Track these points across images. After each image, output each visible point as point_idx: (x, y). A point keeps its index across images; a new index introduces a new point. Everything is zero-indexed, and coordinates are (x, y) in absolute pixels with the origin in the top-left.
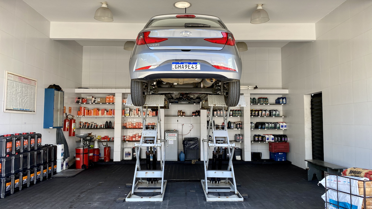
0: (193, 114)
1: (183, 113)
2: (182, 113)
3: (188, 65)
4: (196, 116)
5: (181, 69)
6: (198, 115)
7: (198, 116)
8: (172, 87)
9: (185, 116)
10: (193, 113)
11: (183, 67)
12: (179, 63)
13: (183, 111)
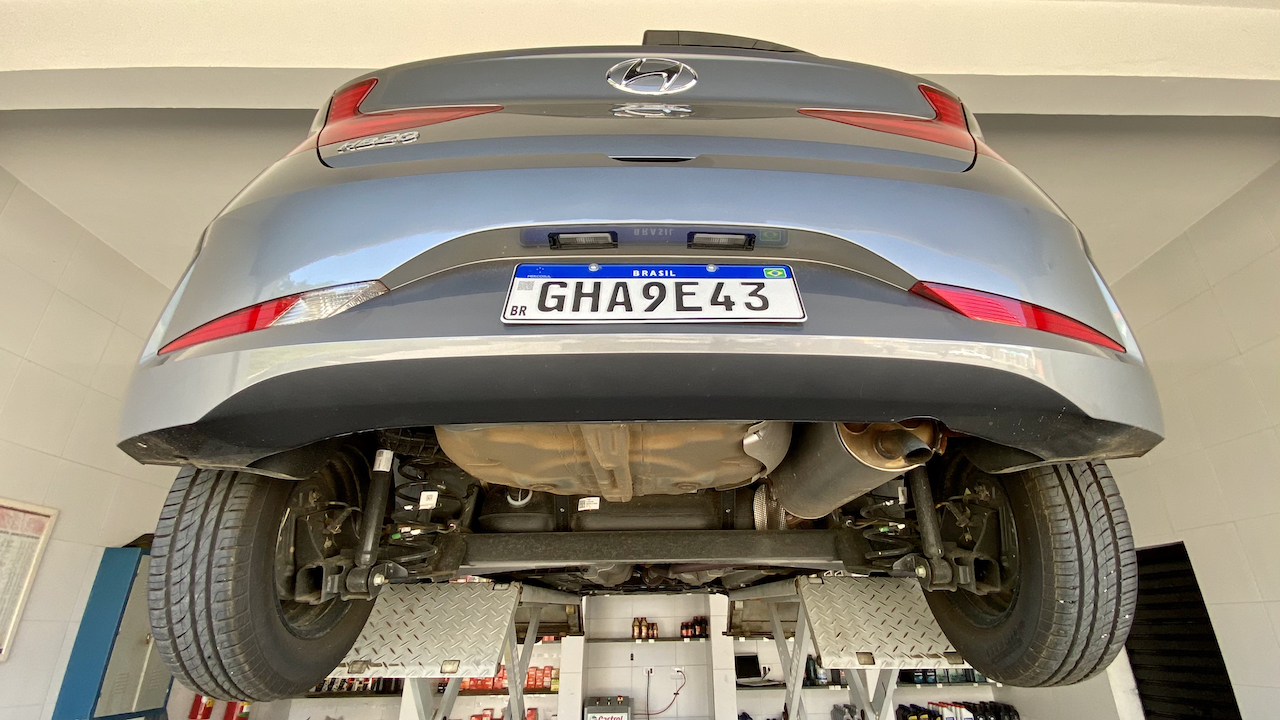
0: (684, 632)
1: (651, 626)
2: (648, 630)
3: (670, 284)
4: (694, 637)
5: (603, 314)
6: (700, 636)
7: (702, 640)
8: (566, 528)
9: (657, 639)
10: (685, 626)
11: (620, 298)
12: (581, 272)
13: (650, 621)
